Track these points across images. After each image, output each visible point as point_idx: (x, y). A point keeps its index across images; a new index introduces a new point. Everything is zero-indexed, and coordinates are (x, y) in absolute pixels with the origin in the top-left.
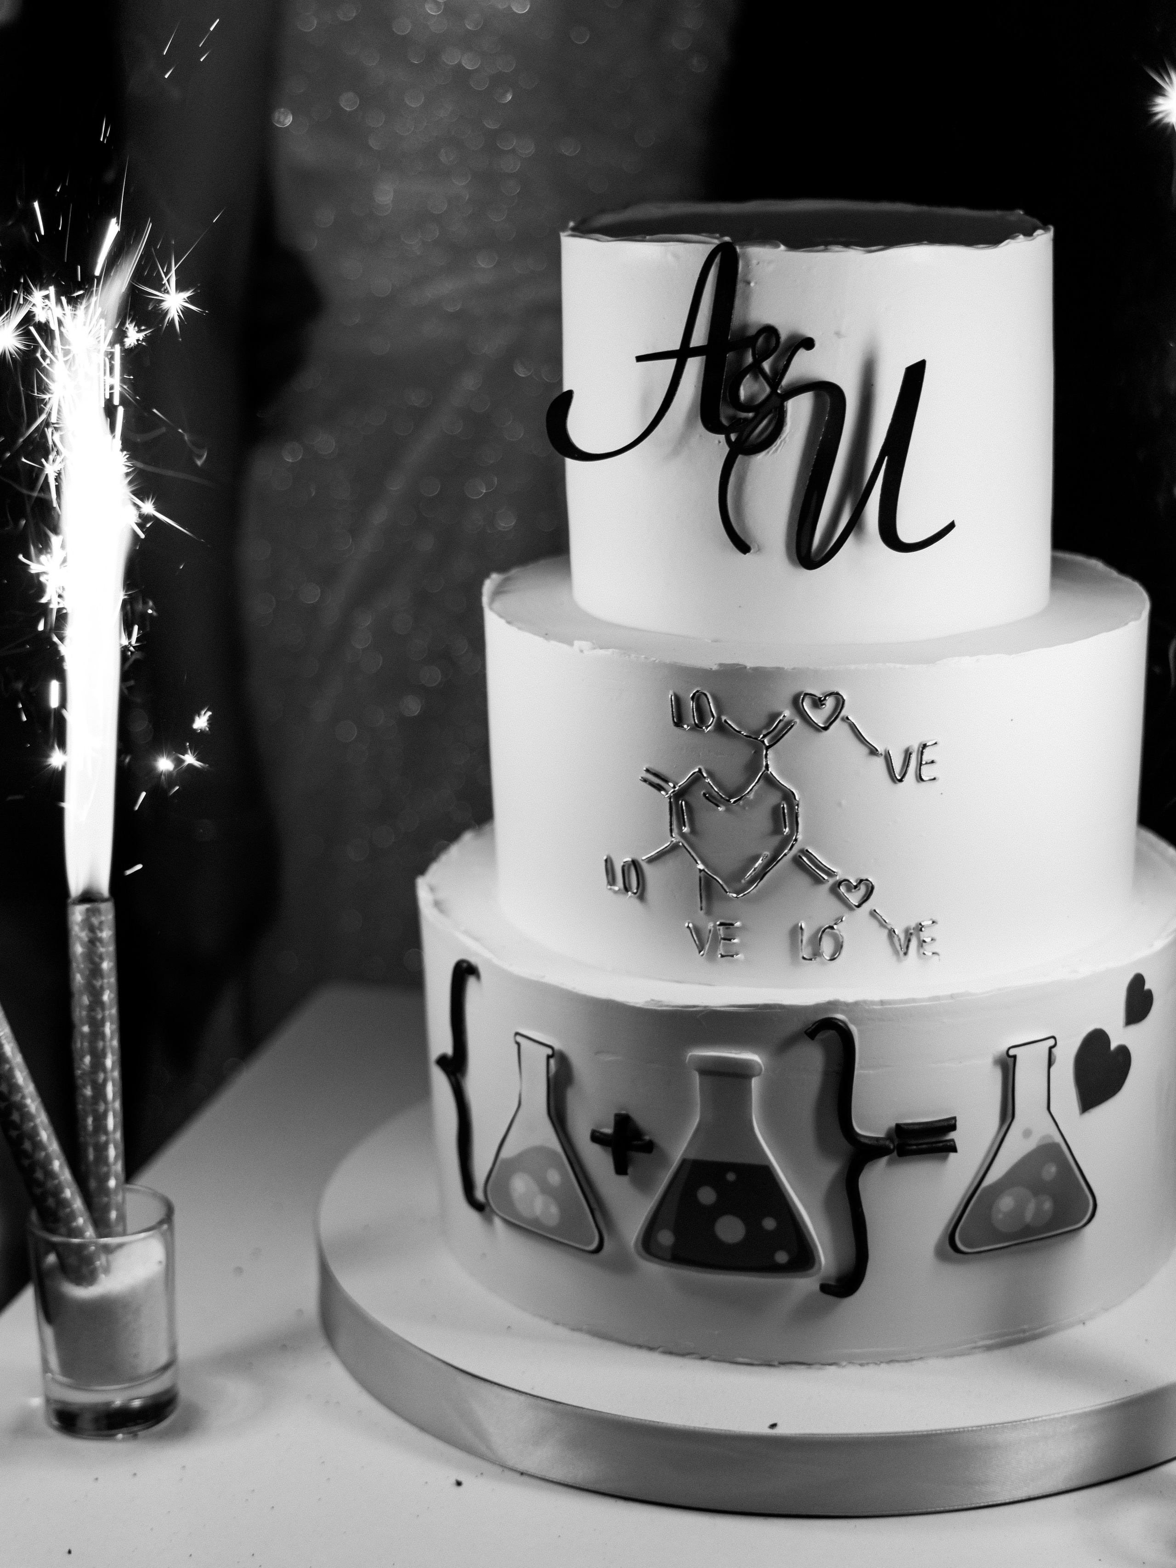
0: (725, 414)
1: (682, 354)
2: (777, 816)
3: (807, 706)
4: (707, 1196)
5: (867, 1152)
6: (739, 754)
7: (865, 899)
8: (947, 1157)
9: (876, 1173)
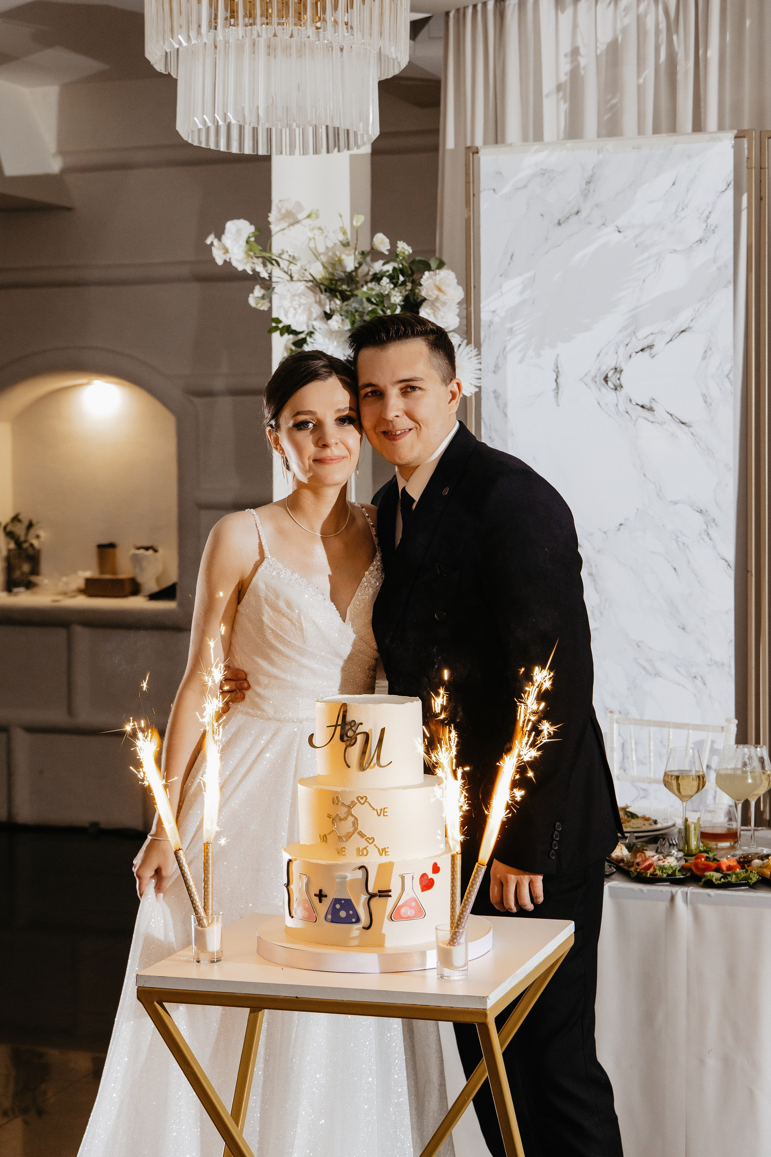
0: (345, 738)
1: (336, 726)
2: (353, 823)
3: (359, 799)
4: (338, 906)
5: (372, 896)
6: (346, 809)
7: (373, 842)
8: (390, 898)
9: (374, 901)
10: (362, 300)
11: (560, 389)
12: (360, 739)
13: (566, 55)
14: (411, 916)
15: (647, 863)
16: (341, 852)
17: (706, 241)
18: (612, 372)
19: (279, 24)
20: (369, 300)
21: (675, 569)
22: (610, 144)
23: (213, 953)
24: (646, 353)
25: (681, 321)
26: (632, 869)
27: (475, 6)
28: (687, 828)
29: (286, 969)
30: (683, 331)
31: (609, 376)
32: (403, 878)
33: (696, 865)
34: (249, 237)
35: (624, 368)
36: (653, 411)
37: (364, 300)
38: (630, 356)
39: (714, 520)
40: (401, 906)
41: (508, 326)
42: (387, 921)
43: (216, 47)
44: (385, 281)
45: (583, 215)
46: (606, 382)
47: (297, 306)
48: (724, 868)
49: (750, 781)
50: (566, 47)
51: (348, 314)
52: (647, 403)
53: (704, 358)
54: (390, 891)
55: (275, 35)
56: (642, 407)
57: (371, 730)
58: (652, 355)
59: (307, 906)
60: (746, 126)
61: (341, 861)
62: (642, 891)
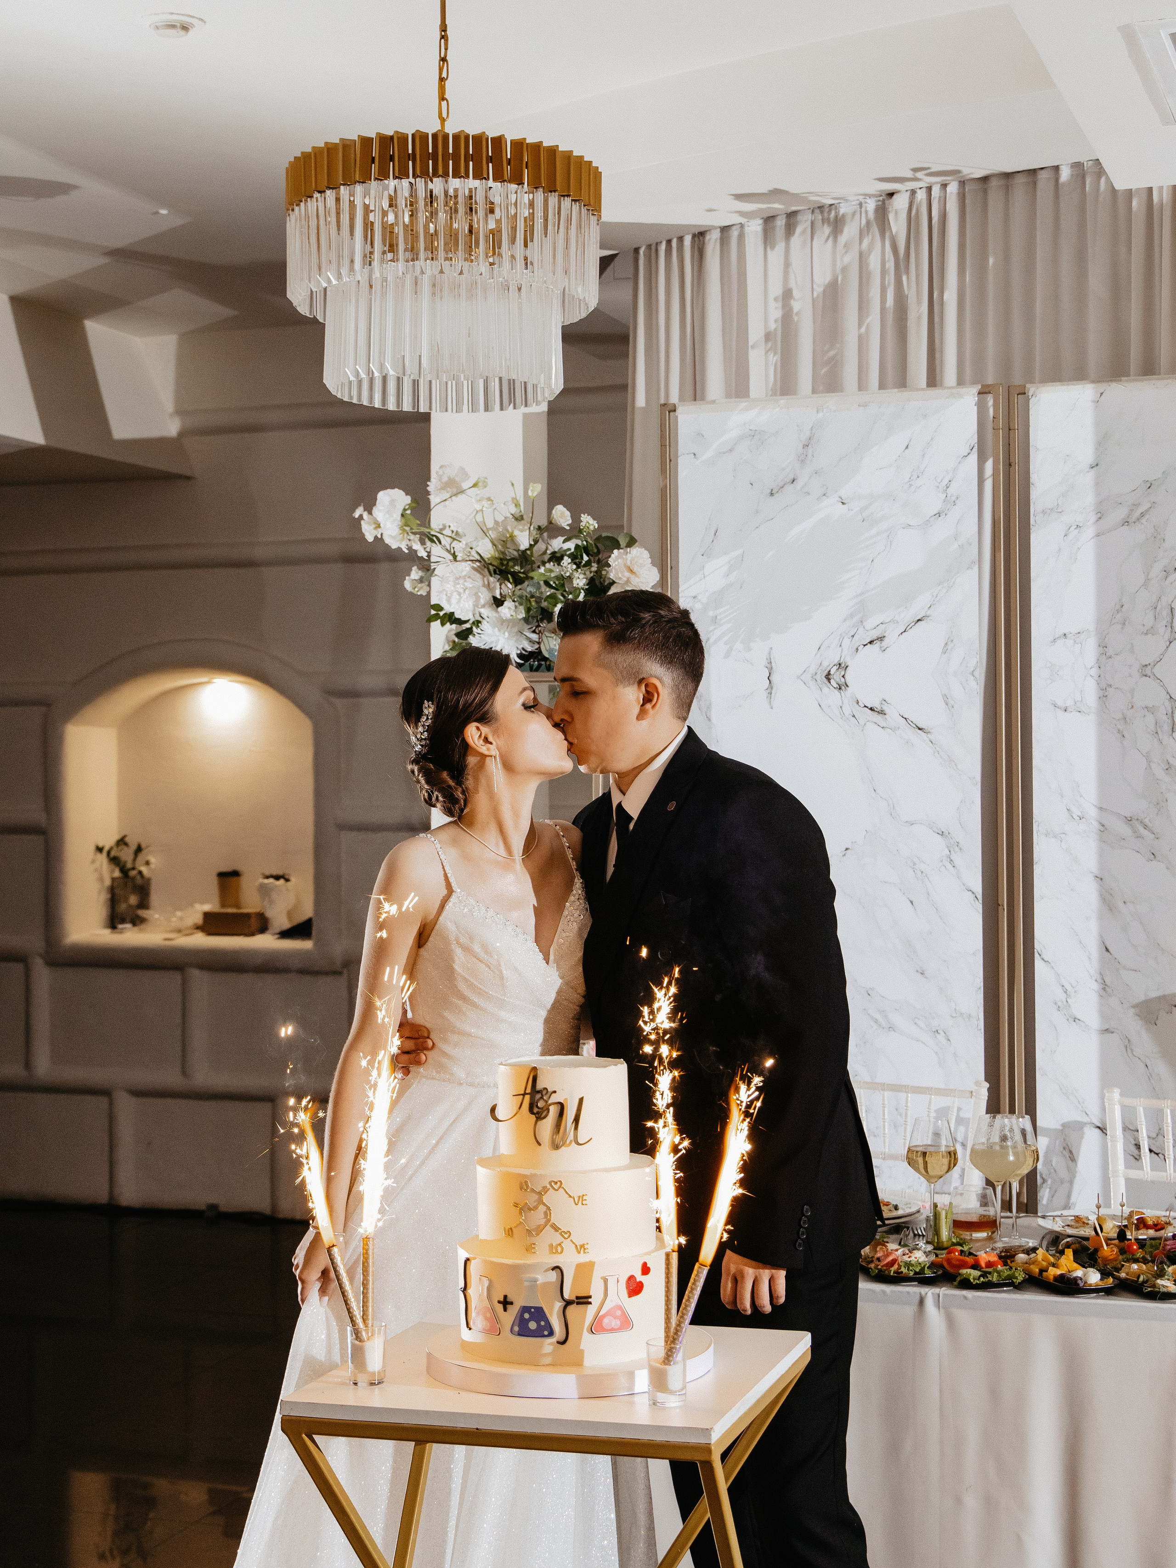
0: (536, 1110)
1: (524, 1095)
2: (546, 1214)
3: (553, 1184)
4: (527, 1316)
5: (568, 1303)
6: (535, 1197)
7: (569, 1237)
8: (590, 1306)
9: (571, 1309)
10: (538, 583)
11: (774, 688)
12: (553, 1110)
13: (776, 299)
14: (616, 1327)
15: (890, 1258)
16: (530, 1249)
17: (946, 515)
18: (835, 668)
19: (446, 259)
20: (547, 583)
21: (912, 902)
22: (831, 401)
23: (373, 1374)
24: (876, 646)
25: (917, 608)
26: (872, 1266)
27: (669, 242)
28: (936, 1216)
29: (464, 1394)
30: (919, 620)
31: (832, 673)
32: (606, 1281)
33: (949, 1261)
34: (405, 510)
35: (848, 664)
36: (885, 714)
37: (542, 583)
38: (857, 649)
39: (958, 844)
40: (604, 1316)
41: (711, 614)
42: (586, 1334)
43: (371, 287)
44: (566, 560)
45: (799, 484)
46: (829, 680)
47: (461, 591)
48: (983, 1265)
49: (1011, 1158)
50: (776, 290)
51: (522, 600)
52: (877, 705)
53: (944, 652)
54: (590, 1297)
55: (442, 272)
56: (871, 709)
57: (566, 1099)
58: (883, 649)
59: (488, 1315)
60: (990, 381)
61: (531, 1260)
62: (884, 1292)
